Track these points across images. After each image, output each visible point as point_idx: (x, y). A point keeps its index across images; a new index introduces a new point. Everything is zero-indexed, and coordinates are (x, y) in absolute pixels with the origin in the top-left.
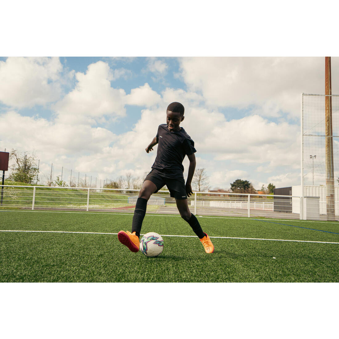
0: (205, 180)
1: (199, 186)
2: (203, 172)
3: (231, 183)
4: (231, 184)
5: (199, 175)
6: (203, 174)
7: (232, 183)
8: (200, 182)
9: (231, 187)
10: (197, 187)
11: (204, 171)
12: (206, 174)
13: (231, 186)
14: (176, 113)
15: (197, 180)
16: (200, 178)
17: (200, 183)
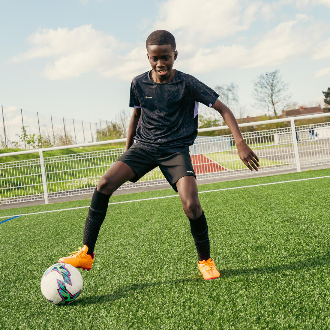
0: (282, 92)
1: (274, 105)
2: (275, 78)
3: (324, 91)
4: (324, 93)
5: (270, 84)
6: (278, 82)
7: (326, 90)
8: (273, 97)
9: (324, 98)
10: (270, 108)
11: (278, 75)
12: (282, 81)
13: (325, 96)
14: (164, 47)
15: (268, 94)
16: (272, 90)
17: (274, 100)
